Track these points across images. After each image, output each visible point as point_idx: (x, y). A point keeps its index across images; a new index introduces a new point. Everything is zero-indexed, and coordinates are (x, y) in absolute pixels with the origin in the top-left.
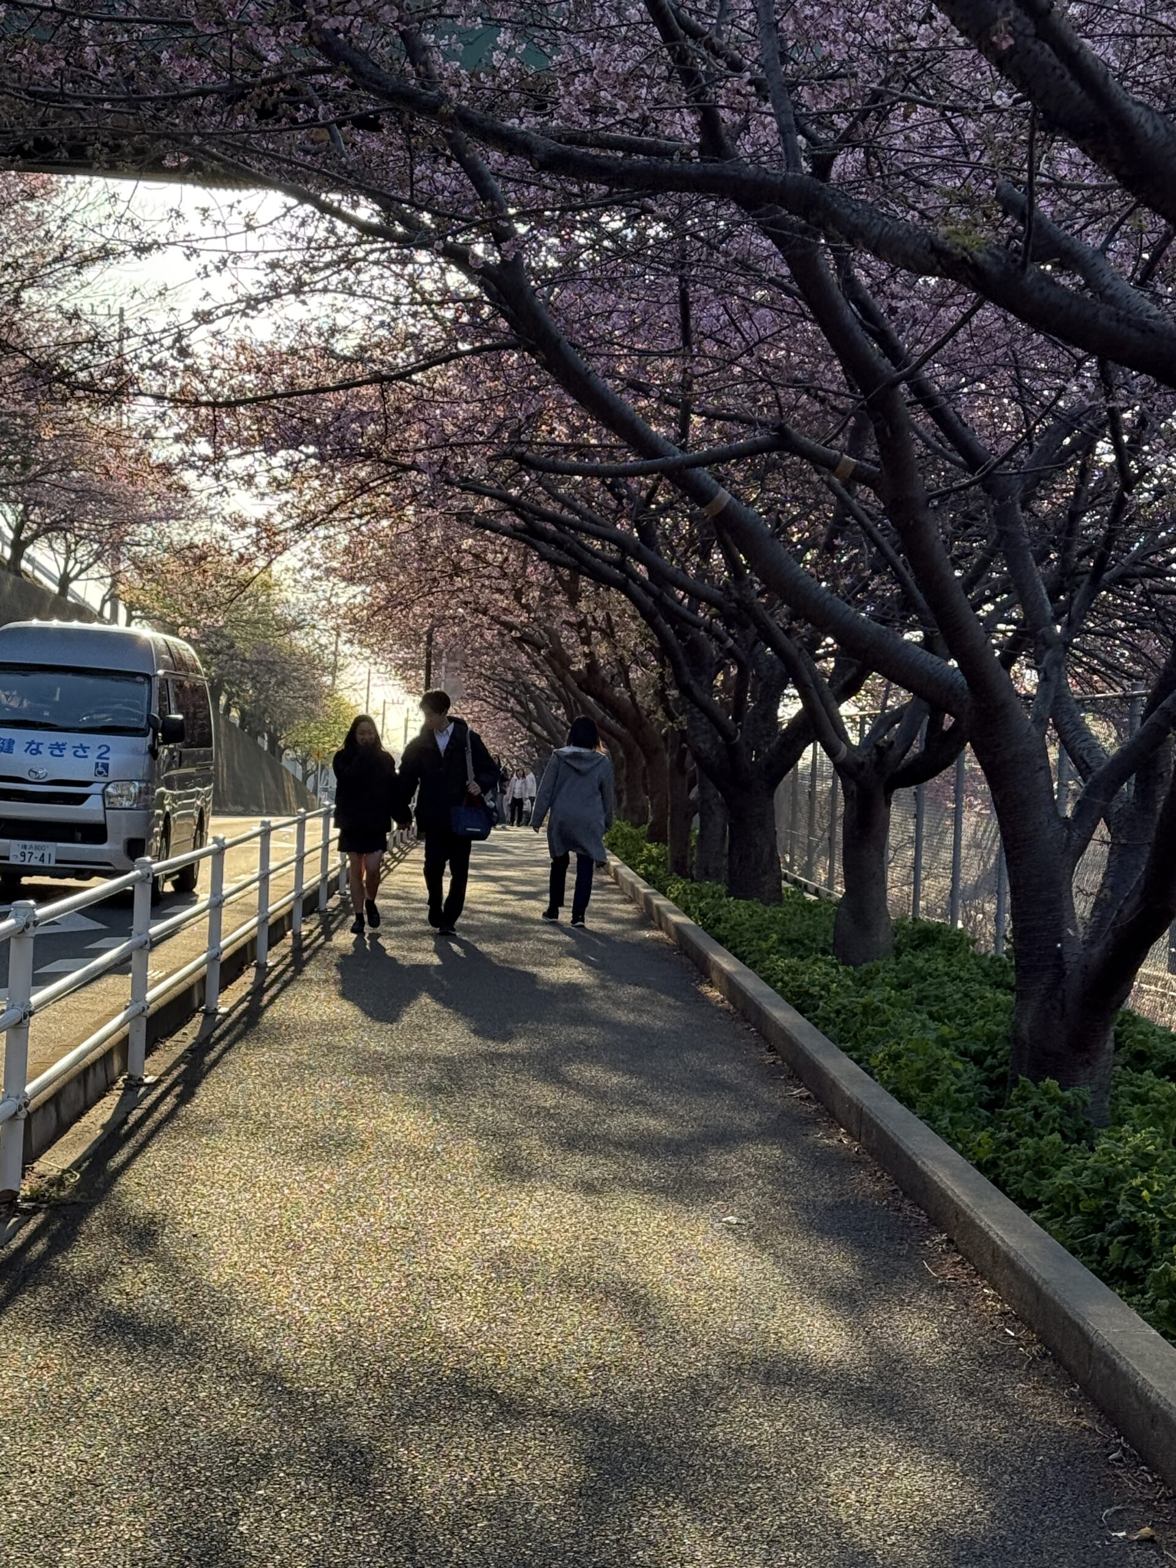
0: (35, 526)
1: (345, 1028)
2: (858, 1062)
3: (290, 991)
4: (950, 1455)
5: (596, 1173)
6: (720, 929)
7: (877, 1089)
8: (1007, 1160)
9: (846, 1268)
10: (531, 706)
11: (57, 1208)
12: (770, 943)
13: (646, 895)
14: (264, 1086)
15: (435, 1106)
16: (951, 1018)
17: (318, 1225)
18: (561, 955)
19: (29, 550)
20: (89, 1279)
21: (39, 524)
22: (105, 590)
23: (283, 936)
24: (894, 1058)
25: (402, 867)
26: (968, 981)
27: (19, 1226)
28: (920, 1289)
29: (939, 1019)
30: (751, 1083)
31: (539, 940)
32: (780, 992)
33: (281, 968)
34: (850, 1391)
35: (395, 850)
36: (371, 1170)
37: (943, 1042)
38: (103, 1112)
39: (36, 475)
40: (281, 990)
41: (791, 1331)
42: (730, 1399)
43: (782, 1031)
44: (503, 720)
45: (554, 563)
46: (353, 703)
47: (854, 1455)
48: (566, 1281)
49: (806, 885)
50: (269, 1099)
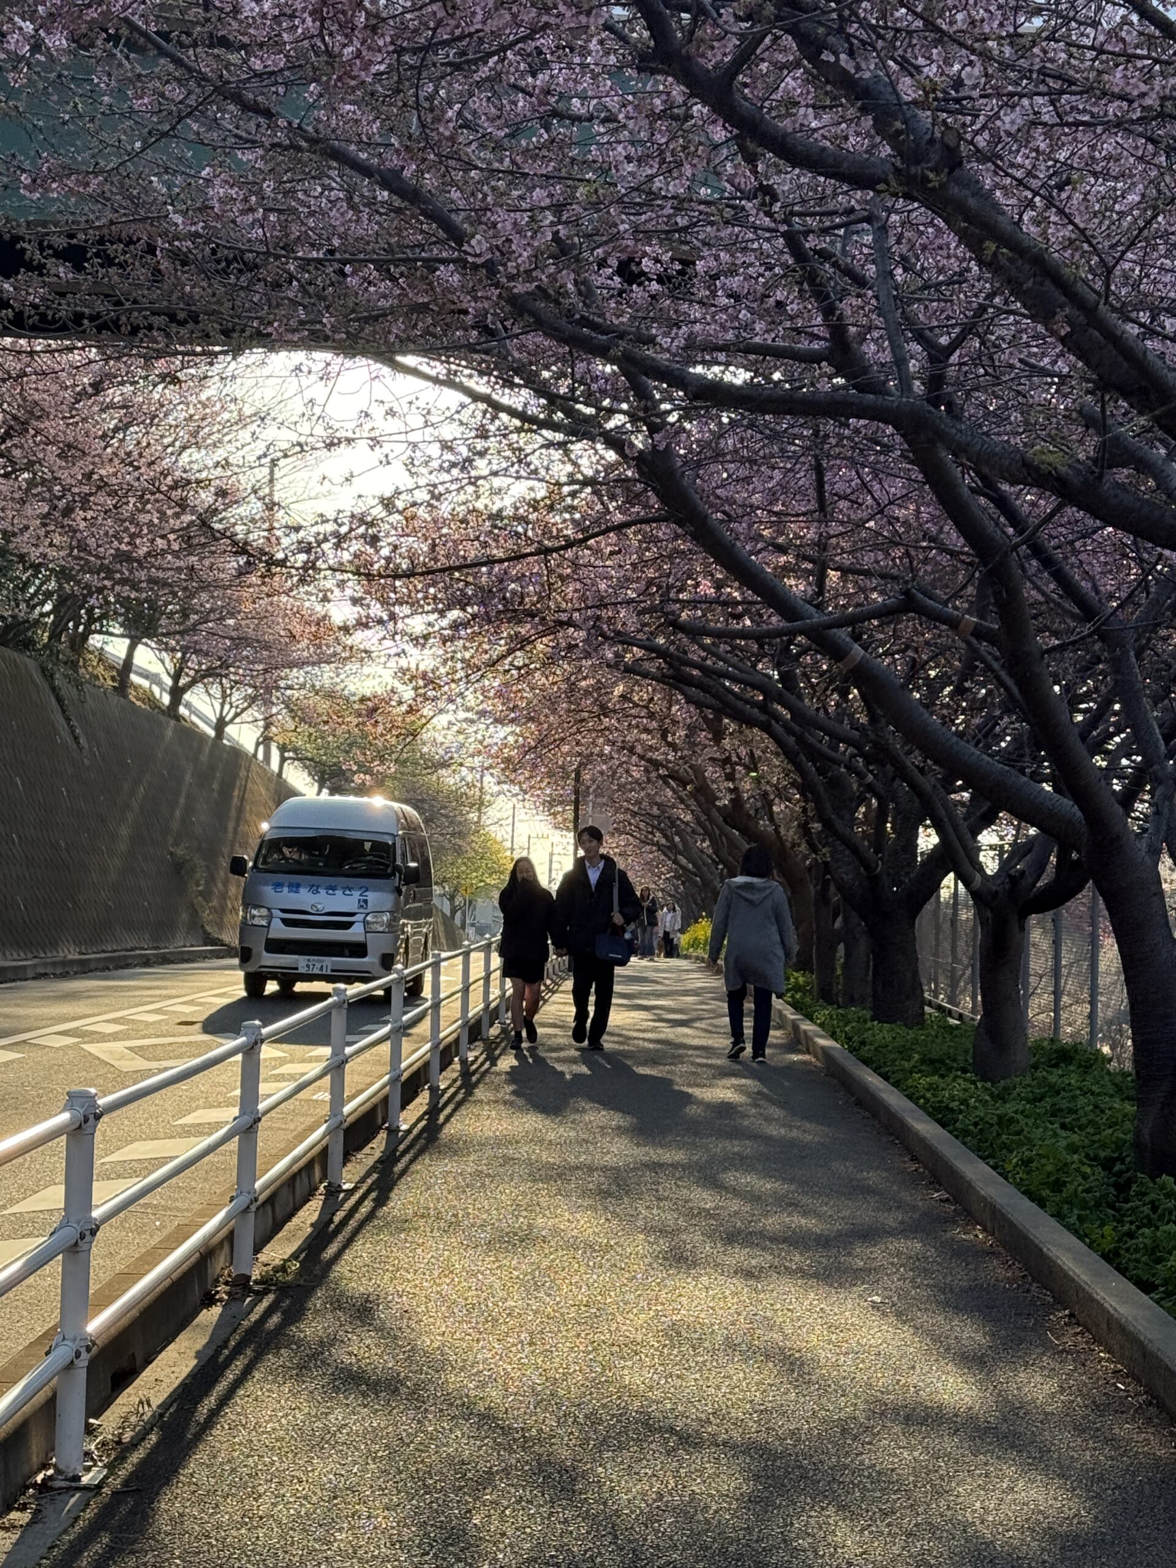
0: (192, 673)
1: (517, 1142)
2: (994, 1168)
3: (463, 1111)
4: (1062, 1476)
5: (754, 1262)
6: (865, 1051)
7: (1010, 1190)
8: (1128, 1250)
9: (978, 1337)
10: (677, 839)
11: (283, 1290)
12: (912, 1063)
13: (793, 1021)
14: (450, 1192)
15: (606, 1208)
16: (1081, 1128)
17: (511, 1303)
18: (714, 1077)
19: (187, 696)
20: (321, 1343)
21: (197, 671)
22: (259, 734)
23: (451, 1062)
24: (1026, 1162)
25: (556, 997)
26: (1099, 1094)
27: (253, 1305)
28: (1043, 1354)
29: (1072, 1130)
30: (895, 1188)
31: (693, 1064)
32: (923, 1108)
33: (452, 1090)
34: (977, 1428)
35: (548, 982)
36: (553, 1261)
37: (1073, 1149)
38: (310, 1214)
39: (195, 625)
40: (455, 1110)
41: (928, 1385)
42: (874, 1435)
43: (922, 1141)
44: (651, 854)
45: (699, 705)
46: (499, 839)
47: (980, 1476)
48: (731, 1345)
49: (950, 1011)
50: (455, 1203)
